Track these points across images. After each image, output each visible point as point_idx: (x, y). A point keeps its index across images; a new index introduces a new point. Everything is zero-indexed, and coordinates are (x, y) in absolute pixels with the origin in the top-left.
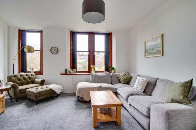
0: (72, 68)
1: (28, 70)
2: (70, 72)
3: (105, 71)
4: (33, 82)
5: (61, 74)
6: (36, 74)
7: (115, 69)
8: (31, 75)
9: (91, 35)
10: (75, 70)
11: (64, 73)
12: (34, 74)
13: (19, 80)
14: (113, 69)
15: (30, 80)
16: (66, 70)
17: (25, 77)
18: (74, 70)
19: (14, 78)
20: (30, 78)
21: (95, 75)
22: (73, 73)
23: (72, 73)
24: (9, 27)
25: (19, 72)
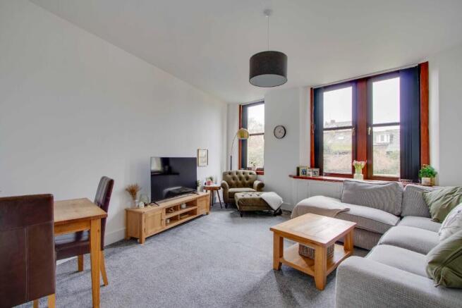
0: (313, 165)
1: (249, 165)
2: (305, 172)
3: (401, 178)
4: (251, 185)
5: (290, 176)
6: (257, 173)
7: (436, 173)
8: (250, 174)
9: (362, 85)
10: (318, 170)
11: (295, 174)
12: (255, 173)
13: (234, 179)
14: (432, 174)
15: (247, 182)
16: (298, 169)
17: (242, 175)
18: (315, 170)
19: (228, 176)
20: (247, 178)
21: (355, 185)
22: (311, 176)
23: (309, 175)
24: (228, 105)
25: (239, 169)
